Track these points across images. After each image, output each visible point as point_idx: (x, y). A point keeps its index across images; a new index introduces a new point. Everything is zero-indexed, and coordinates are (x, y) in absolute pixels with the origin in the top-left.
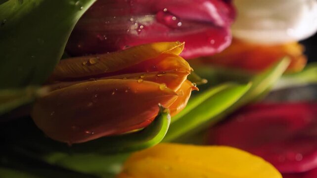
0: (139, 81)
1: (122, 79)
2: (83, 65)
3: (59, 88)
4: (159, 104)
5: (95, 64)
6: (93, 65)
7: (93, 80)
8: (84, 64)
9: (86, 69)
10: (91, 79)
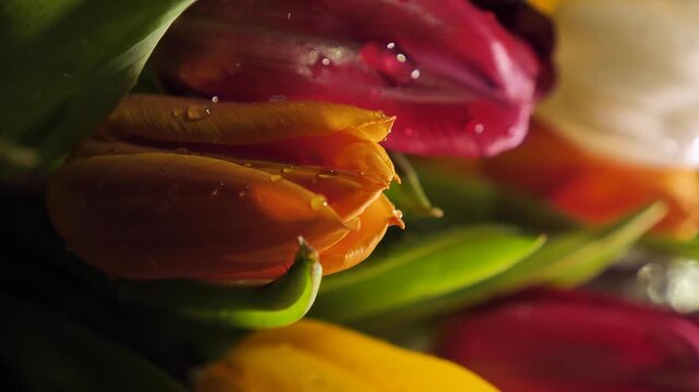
0: (275, 178)
1: (243, 164)
2: (173, 116)
3: (112, 152)
4: (301, 239)
5: (198, 120)
6: (193, 120)
7: (183, 153)
8: (176, 113)
9: (176, 126)
10: (181, 149)
